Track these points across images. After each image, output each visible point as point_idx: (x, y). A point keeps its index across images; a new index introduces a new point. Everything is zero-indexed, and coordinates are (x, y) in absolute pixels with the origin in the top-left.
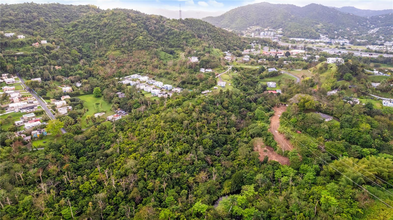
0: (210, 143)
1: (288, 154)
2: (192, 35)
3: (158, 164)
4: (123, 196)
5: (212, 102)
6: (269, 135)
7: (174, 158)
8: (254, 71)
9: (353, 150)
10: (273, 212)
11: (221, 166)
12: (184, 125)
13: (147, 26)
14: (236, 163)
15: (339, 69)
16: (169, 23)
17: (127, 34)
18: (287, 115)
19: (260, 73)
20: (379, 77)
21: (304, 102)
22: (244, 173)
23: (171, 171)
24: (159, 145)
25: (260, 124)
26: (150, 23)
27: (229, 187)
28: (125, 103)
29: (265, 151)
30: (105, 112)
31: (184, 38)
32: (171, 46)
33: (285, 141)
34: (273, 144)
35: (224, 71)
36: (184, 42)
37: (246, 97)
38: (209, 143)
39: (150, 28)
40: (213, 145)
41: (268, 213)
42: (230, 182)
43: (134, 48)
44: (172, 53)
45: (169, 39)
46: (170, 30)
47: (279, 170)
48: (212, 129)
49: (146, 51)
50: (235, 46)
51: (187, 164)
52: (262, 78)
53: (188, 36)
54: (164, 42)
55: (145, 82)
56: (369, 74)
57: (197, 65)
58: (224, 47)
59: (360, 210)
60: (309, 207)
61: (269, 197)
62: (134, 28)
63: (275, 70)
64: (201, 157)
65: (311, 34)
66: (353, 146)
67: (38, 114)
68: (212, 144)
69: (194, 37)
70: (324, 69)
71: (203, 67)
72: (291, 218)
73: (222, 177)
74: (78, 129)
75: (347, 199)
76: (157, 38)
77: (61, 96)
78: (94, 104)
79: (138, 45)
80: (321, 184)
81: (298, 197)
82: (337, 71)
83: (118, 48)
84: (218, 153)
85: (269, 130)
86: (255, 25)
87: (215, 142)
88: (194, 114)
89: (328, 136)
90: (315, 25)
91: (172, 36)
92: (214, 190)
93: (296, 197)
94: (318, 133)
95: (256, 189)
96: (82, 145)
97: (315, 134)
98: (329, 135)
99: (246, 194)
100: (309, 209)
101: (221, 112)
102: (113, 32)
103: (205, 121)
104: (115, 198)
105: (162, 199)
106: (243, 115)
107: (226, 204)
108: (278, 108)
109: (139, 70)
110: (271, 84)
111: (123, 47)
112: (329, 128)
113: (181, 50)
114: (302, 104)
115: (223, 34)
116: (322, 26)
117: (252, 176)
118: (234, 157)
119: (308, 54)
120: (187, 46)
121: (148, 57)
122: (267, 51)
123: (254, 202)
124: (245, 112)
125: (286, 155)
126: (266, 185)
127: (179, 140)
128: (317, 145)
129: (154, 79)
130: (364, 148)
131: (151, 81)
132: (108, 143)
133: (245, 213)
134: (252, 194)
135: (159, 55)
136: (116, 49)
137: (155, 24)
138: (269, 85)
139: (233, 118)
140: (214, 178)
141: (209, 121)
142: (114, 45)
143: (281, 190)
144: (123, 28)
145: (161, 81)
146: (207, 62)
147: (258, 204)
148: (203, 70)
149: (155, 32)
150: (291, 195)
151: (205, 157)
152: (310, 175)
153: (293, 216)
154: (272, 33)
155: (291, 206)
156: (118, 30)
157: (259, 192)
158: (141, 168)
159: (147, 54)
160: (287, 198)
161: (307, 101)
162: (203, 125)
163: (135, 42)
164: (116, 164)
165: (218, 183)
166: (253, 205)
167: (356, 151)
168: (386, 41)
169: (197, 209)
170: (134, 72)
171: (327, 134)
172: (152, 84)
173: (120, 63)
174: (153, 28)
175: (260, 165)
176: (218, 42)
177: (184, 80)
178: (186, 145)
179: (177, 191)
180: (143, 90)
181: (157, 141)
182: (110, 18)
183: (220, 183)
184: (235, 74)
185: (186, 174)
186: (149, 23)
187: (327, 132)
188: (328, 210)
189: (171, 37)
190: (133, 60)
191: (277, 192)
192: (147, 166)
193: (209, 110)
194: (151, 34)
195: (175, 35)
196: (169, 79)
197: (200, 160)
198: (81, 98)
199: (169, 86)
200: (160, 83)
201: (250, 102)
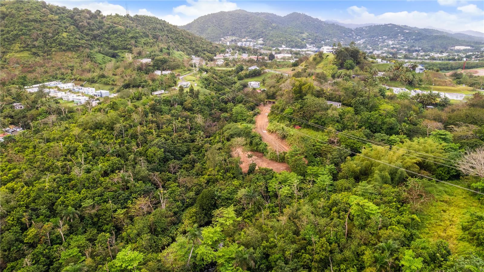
0: (160, 153)
1: (286, 155)
2: (144, 33)
3: (58, 194)
5: (167, 102)
6: (255, 136)
7: (92, 183)
8: (230, 72)
10: (271, 248)
11: (177, 186)
12: (115, 133)
13: (75, 20)
14: (203, 180)
15: (337, 57)
16: (111, 19)
17: (41, 30)
18: (278, 108)
19: (238, 73)
20: (383, 65)
21: (300, 86)
22: (217, 191)
23: (82, 204)
24: (65, 164)
25: (241, 126)
26: (80, 18)
27: (191, 218)
28: (22, 116)
29: (250, 156)
31: (132, 38)
32: (113, 47)
33: (279, 141)
34: (261, 147)
35: (188, 72)
36: (133, 42)
37: (219, 97)
38: (158, 153)
39: (81, 24)
40: (165, 157)
41: (262, 249)
42: (193, 210)
43: (53, 49)
44: (114, 56)
45: (110, 39)
46: (111, 27)
47: (274, 179)
48: (165, 136)
49: (74, 53)
50: (204, 50)
51: (114, 188)
52: (240, 79)
53: (137, 35)
54: (102, 43)
55: (67, 89)
56: (373, 62)
57: (149, 66)
58: (190, 51)
59: (415, 216)
60: (335, 227)
61: (261, 220)
62: (54, 22)
63: (258, 68)
64: (141, 174)
65: (297, 44)
66: (376, 135)
68: (163, 155)
69: (147, 36)
70: (319, 59)
71: (158, 69)
72: (305, 250)
73: (179, 203)
75: (389, 202)
76: (92, 37)
79: (60, 44)
80: (344, 188)
81: (313, 213)
82: (336, 58)
83: (26, 48)
84: (174, 168)
85: (254, 130)
86: (230, 35)
87: (168, 152)
88: (134, 116)
89: (340, 127)
90: (300, 35)
91: (116, 35)
92: (164, 226)
93: (309, 214)
94: (325, 124)
95: (239, 213)
98: (341, 125)
99: (222, 224)
100: (335, 229)
101: (179, 114)
102: (17, 25)
103: (154, 125)
105: (54, 258)
106: (215, 117)
107: (182, 246)
108: (264, 107)
109: (59, 76)
110: (253, 83)
111: (34, 46)
112: (340, 115)
113: (128, 52)
114: (298, 88)
115: (187, 36)
116: (307, 36)
117: (231, 194)
118: (202, 172)
119: (295, 58)
120: (136, 47)
121: (78, 60)
122: (245, 56)
123: (237, 234)
124: (218, 114)
125: (282, 159)
126: (255, 203)
127: (104, 154)
128: (326, 138)
129: (82, 86)
130: (391, 135)
131: (76, 89)
133: (219, 257)
134: (232, 222)
135: (94, 58)
136: (22, 49)
137: (89, 19)
138: (250, 85)
139: (199, 119)
140: (164, 207)
141: (161, 125)
142: (19, 45)
143: (281, 207)
144: (35, 21)
145: (93, 87)
146: (164, 62)
147: (242, 236)
148: (158, 73)
149: (89, 30)
150: (299, 212)
151: (149, 175)
152: (325, 179)
153: (309, 247)
154: (251, 43)
155: (302, 230)
156: (26, 23)
157: (244, 218)
158: (20, 206)
159: (76, 56)
160: (293, 218)
161: (304, 85)
162: (149, 132)
163: (55, 40)
165: (172, 214)
166: (234, 241)
168: (374, 50)
169: (119, 264)
170: (51, 78)
171: (337, 124)
173: (29, 68)
174: (86, 24)
175: (243, 177)
176: (181, 44)
177: (127, 82)
178: (115, 159)
179: (89, 237)
180: (62, 99)
181: (62, 159)
182: (11, 6)
183: (175, 213)
184: (205, 75)
185: (110, 205)
186: (79, 16)
187: (338, 121)
188: (365, 226)
189: (112, 36)
190: (50, 64)
191: (274, 212)
192: (34, 201)
193: (161, 112)
194: (82, 32)
195: (118, 33)
196: (106, 84)
197: (141, 180)
199: (105, 92)
200: (91, 89)
201: (226, 103)
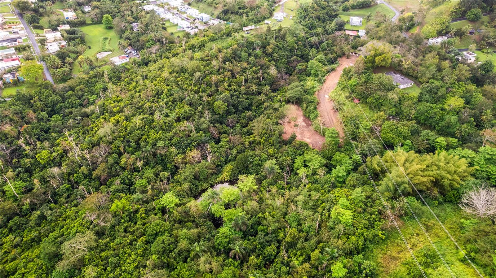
0: (224, 106)
3: (143, 132)
4: (86, 172)
6: (313, 102)
7: (168, 126)
9: (421, 138)
10: (263, 219)
11: (228, 142)
12: (195, 79)
14: (249, 139)
18: (350, 72)
21: (376, 55)
22: (252, 156)
23: (157, 143)
25: (310, 82)
27: (229, 172)
28: (136, 40)
29: (296, 126)
30: (112, 51)
33: (332, 112)
34: (312, 116)
37: (307, 38)
38: (222, 107)
40: (228, 110)
41: (256, 218)
42: (232, 166)
47: (301, 157)
51: (181, 135)
52: (345, 9)
55: (176, 8)
66: (424, 132)
67: (19, 49)
68: (226, 109)
73: (222, 158)
74: (64, 75)
75: (372, 214)
77: (58, 26)
78: (101, 38)
82: (460, 4)
85: (317, 93)
87: (232, 105)
88: (215, 62)
92: (205, 176)
94: (382, 105)
95: (259, 181)
96: (60, 99)
97: (377, 106)
98: (397, 111)
104: (75, 175)
105: (133, 182)
106: (291, 66)
108: (347, 60)
110: (356, 20)
112: (400, 100)
114: (372, 58)
117: (262, 161)
124: (296, 63)
125: (324, 134)
127: (182, 99)
129: (189, 4)
131: (184, 7)
132: (94, 97)
138: (351, 21)
139: (273, 71)
140: (209, 159)
141: (235, 74)
145: (198, 8)
151: (209, 127)
158: (120, 136)
161: (380, 54)
162: (224, 80)
164: (92, 128)
165: (214, 166)
167: (427, 140)
172: (184, 12)
175: (279, 146)
177: (228, 7)
178: (187, 108)
179: (156, 172)
180: (169, 20)
181: (152, 100)
183: (217, 166)
185: (173, 150)
188: (333, 229)
192: (129, 134)
193: (240, 58)
196: (209, 5)
198: (85, 30)
199: (206, 17)
200: (196, 10)
